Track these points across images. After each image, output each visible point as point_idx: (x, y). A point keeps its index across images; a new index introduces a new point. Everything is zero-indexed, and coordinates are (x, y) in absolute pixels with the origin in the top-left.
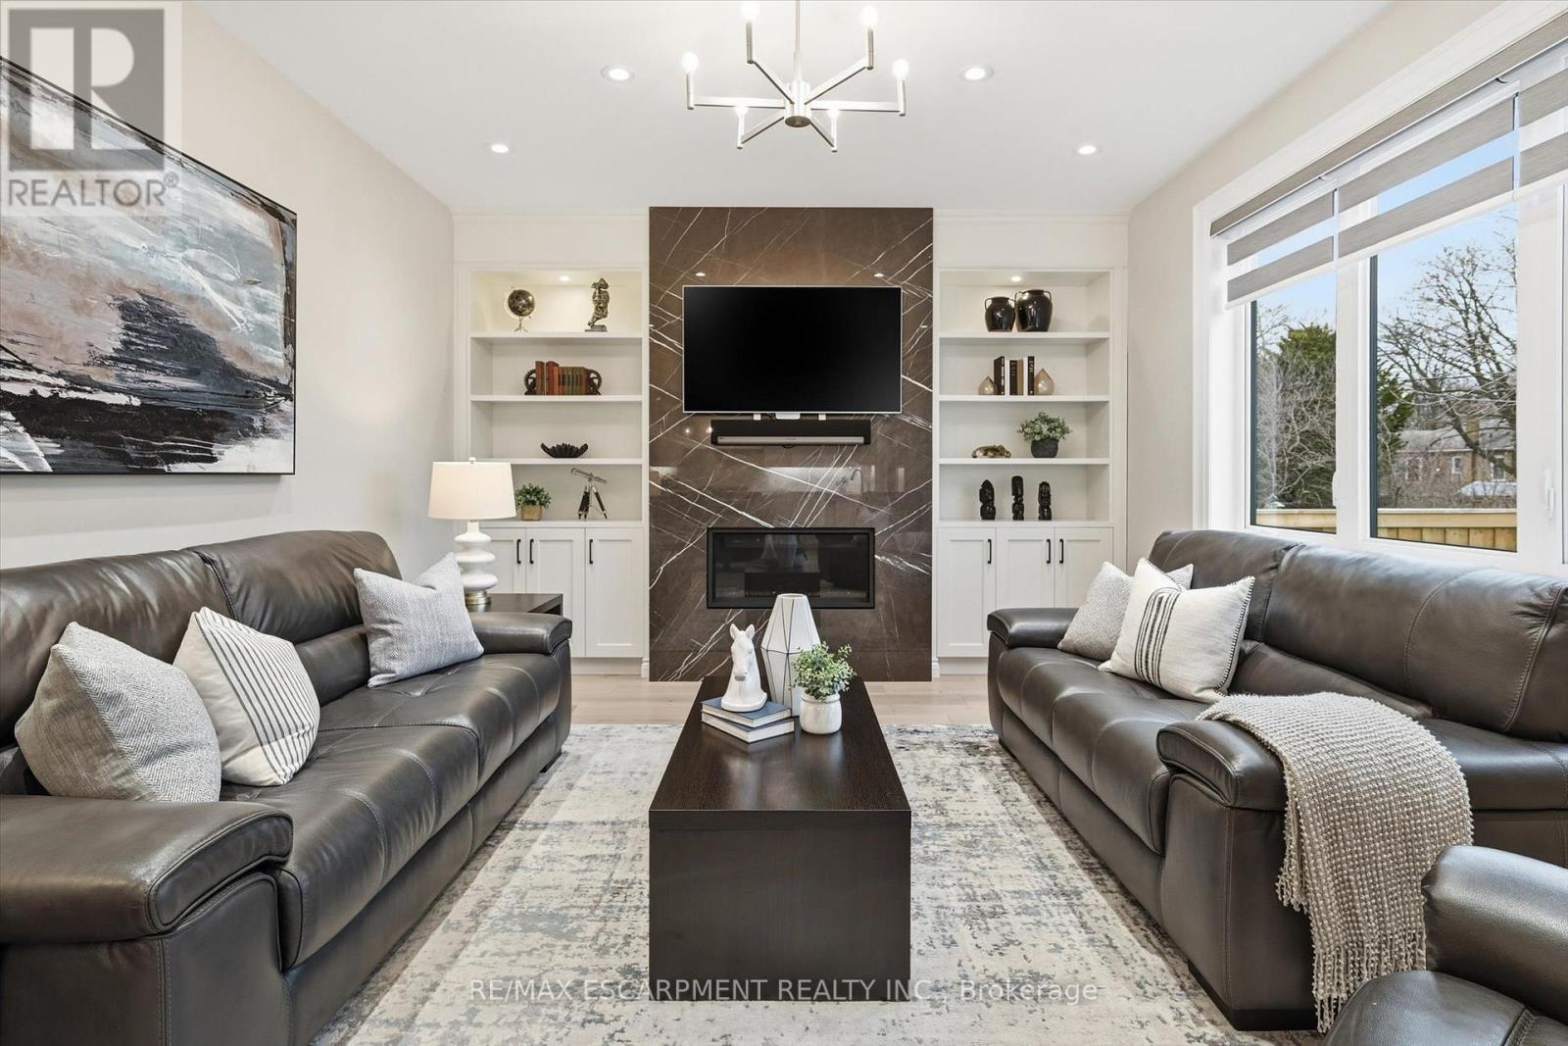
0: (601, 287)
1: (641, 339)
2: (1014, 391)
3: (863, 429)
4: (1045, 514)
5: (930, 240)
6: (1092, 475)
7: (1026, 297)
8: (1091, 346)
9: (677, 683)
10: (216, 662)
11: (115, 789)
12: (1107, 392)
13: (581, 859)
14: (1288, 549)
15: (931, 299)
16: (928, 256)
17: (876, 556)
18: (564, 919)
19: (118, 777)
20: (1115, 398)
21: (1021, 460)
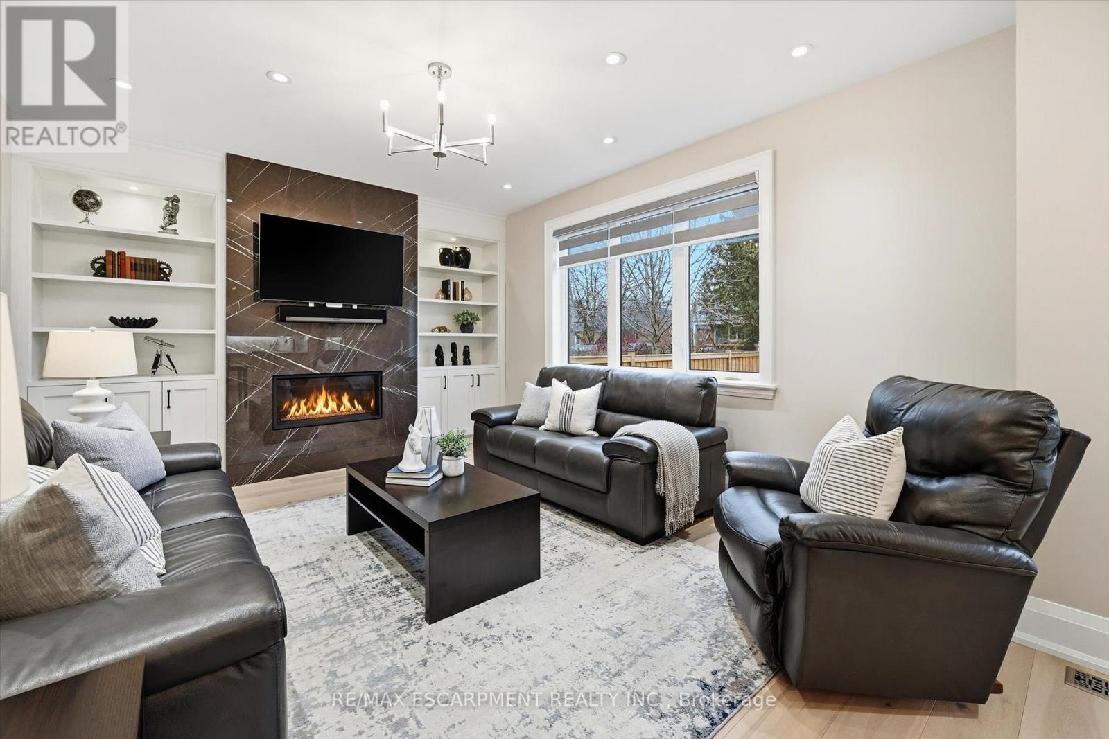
0: (175, 200)
1: (214, 244)
2: (455, 298)
3: (382, 315)
4: (467, 361)
5: (416, 212)
6: (486, 342)
7: (458, 250)
8: (485, 278)
9: (251, 485)
10: (97, 492)
11: (97, 593)
12: (496, 301)
13: (308, 587)
14: (608, 371)
15: (417, 244)
16: (415, 221)
17: (383, 388)
18: (334, 616)
19: (99, 583)
20: (500, 304)
21: (455, 334)
